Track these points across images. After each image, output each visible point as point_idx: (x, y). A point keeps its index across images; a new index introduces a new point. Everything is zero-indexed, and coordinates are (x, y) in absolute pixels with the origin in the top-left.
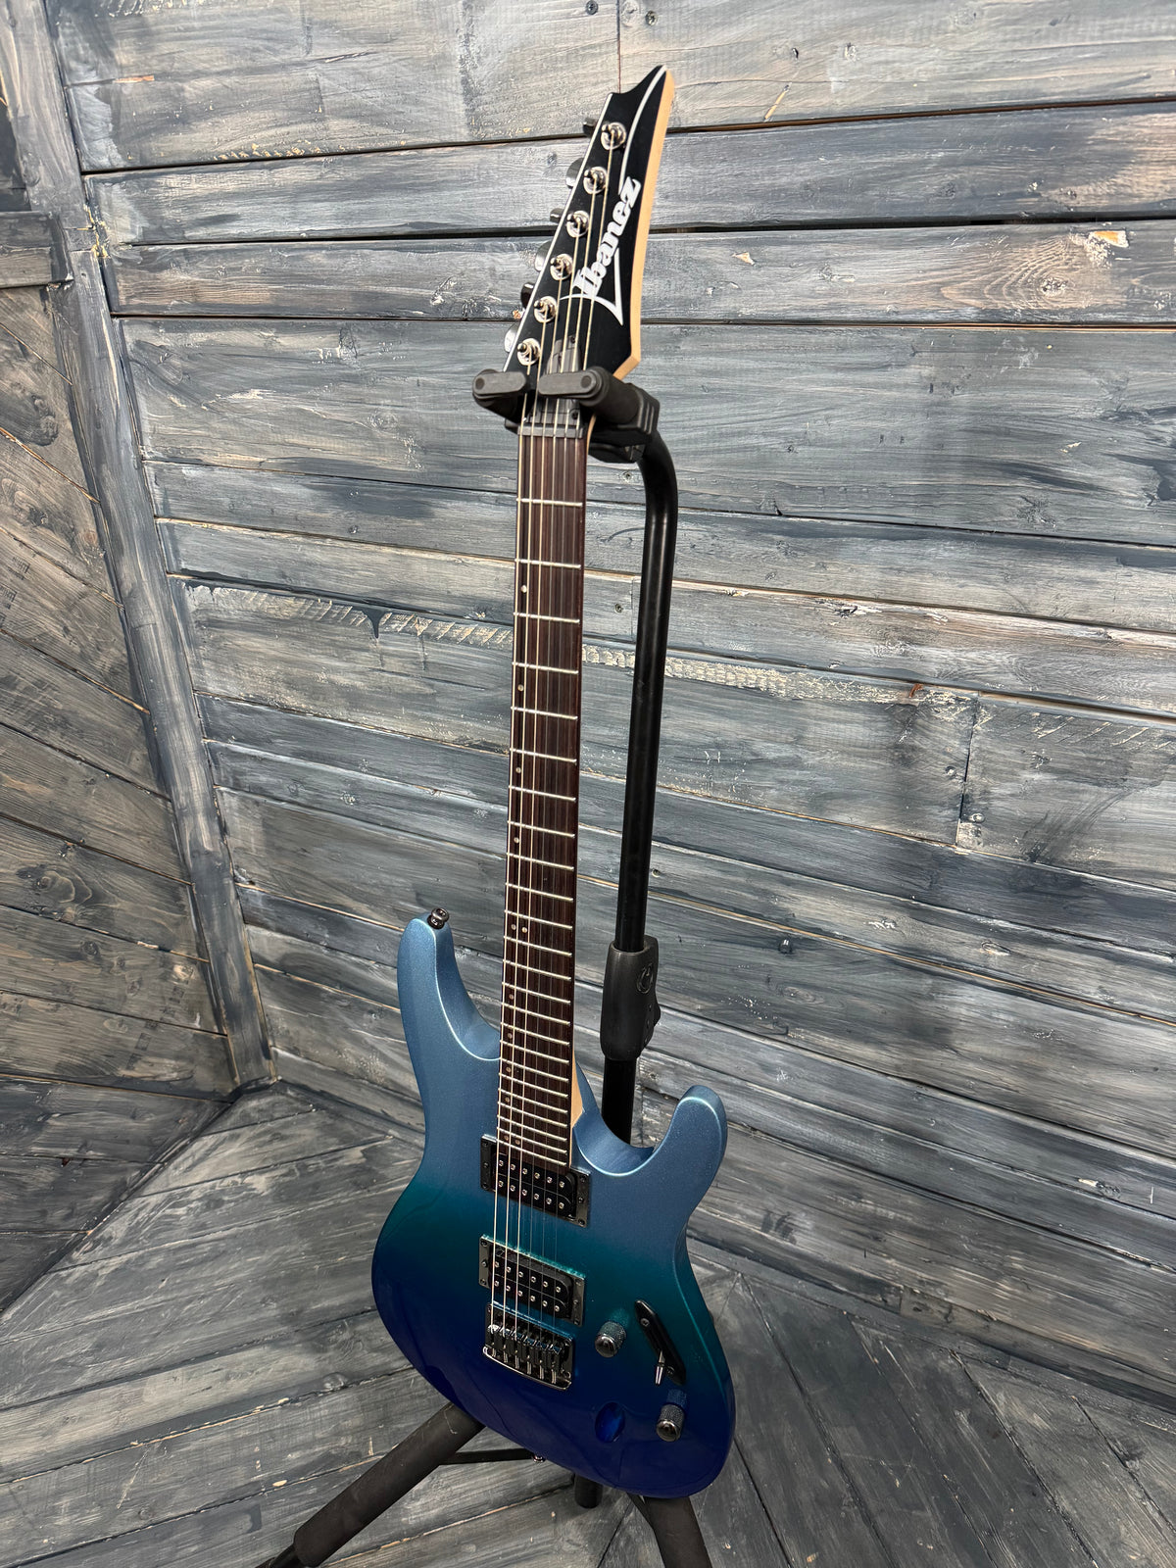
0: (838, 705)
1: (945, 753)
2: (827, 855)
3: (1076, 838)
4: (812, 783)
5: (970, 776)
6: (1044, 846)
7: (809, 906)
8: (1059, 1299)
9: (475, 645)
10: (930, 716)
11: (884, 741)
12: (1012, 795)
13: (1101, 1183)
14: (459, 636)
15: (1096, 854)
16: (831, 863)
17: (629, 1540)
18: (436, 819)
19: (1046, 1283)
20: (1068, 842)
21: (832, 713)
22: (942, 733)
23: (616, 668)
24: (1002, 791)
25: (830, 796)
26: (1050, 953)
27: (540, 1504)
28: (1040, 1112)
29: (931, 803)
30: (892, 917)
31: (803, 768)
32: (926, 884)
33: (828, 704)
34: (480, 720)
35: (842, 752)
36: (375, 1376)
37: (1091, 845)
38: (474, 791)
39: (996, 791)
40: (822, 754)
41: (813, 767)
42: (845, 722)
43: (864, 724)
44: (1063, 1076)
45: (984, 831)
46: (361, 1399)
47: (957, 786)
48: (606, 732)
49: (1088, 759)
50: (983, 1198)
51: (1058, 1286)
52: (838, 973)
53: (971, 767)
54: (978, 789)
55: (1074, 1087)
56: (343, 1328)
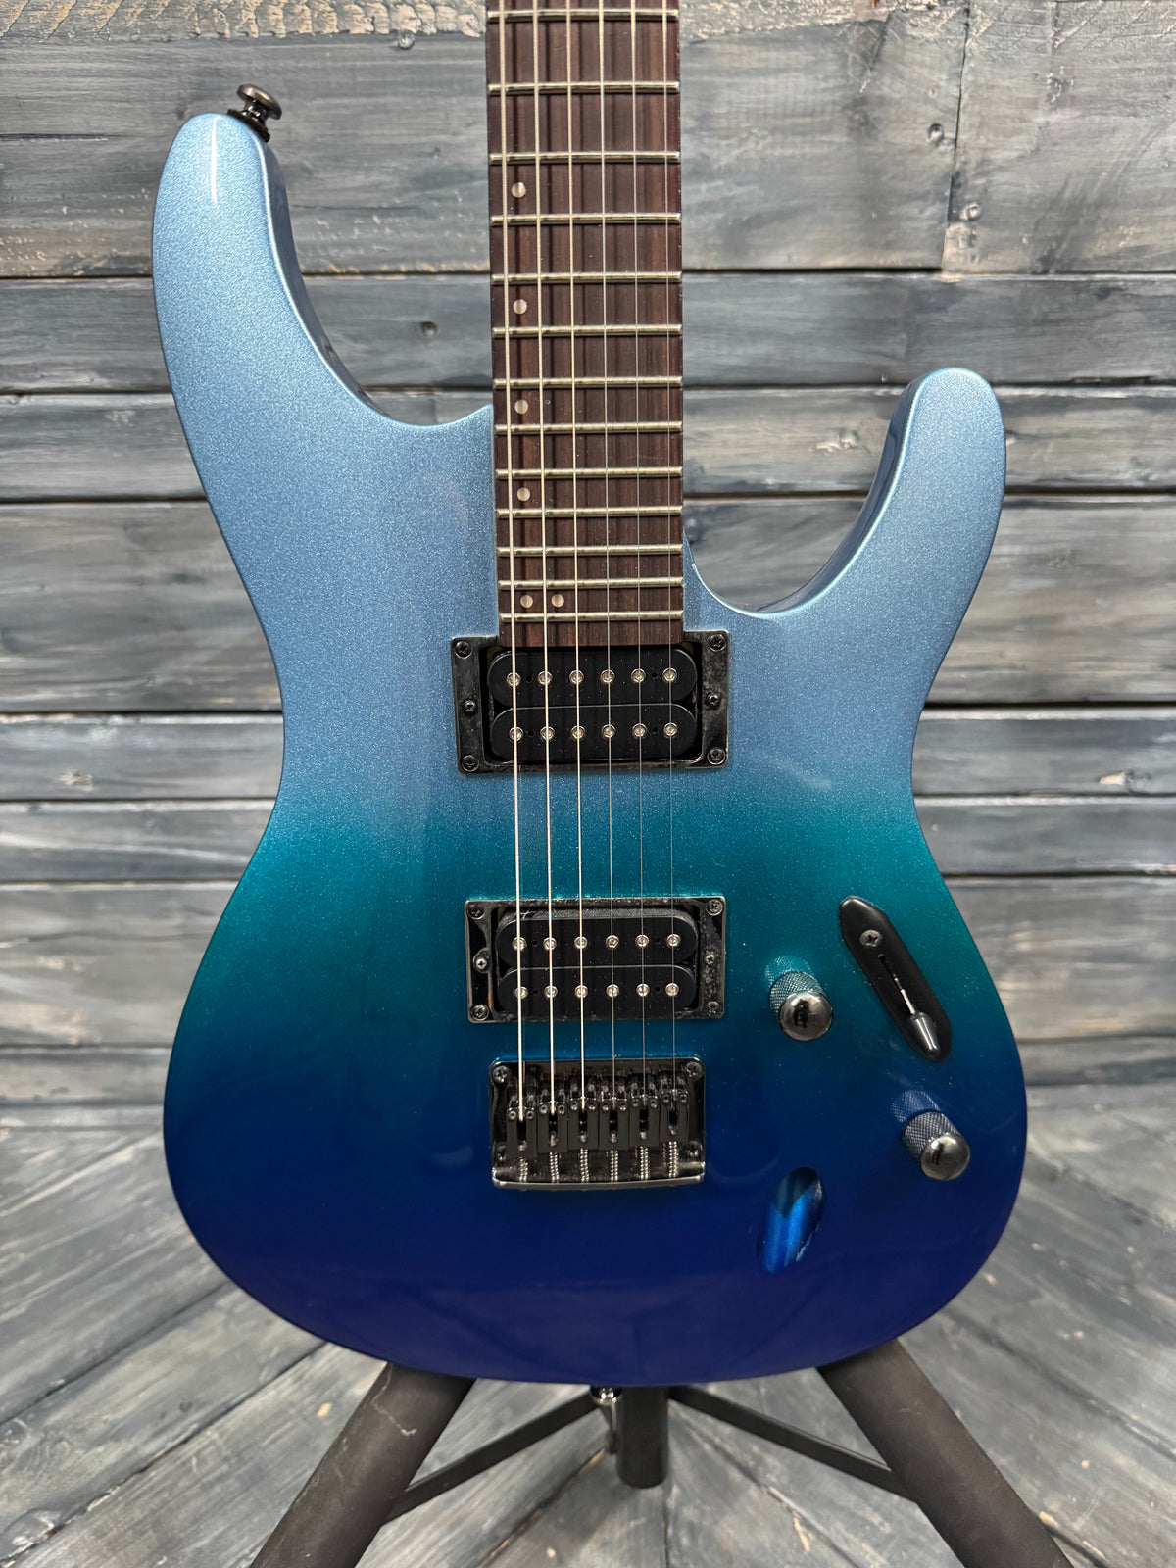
0: (766, 41)
1: (927, 100)
2: (755, 335)
3: (1105, 214)
4: (727, 201)
5: (962, 137)
6: (1060, 240)
7: (725, 444)
8: (1077, 974)
9: (82, 35)
10: (903, 35)
11: (837, 95)
12: (1021, 157)
13: (1131, 774)
14: (45, 24)
15: (1128, 238)
16: (761, 349)
17: (693, 1529)
18: (29, 455)
19: (1058, 956)
20: (1093, 223)
21: (755, 57)
22: (922, 64)
23: (373, 37)
24: (1006, 154)
25: (757, 222)
26: (1074, 420)
27: (523, 1544)
28: (1056, 691)
29: (911, 198)
30: (852, 425)
31: (711, 177)
32: (901, 350)
33: (749, 42)
34: (104, 208)
35: (774, 131)
36: (114, 1483)
37: (1126, 222)
38: (102, 371)
39: (999, 156)
40: (742, 142)
41: (728, 172)
42: (779, 71)
43: (807, 69)
44: (1086, 621)
45: (982, 233)
46: (99, 1533)
47: (943, 159)
48: (360, 179)
49: (1122, 71)
50: (981, 859)
51: (1077, 955)
52: (770, 554)
53: (963, 117)
54: (974, 156)
55: (1096, 634)
56: (18, 1432)
